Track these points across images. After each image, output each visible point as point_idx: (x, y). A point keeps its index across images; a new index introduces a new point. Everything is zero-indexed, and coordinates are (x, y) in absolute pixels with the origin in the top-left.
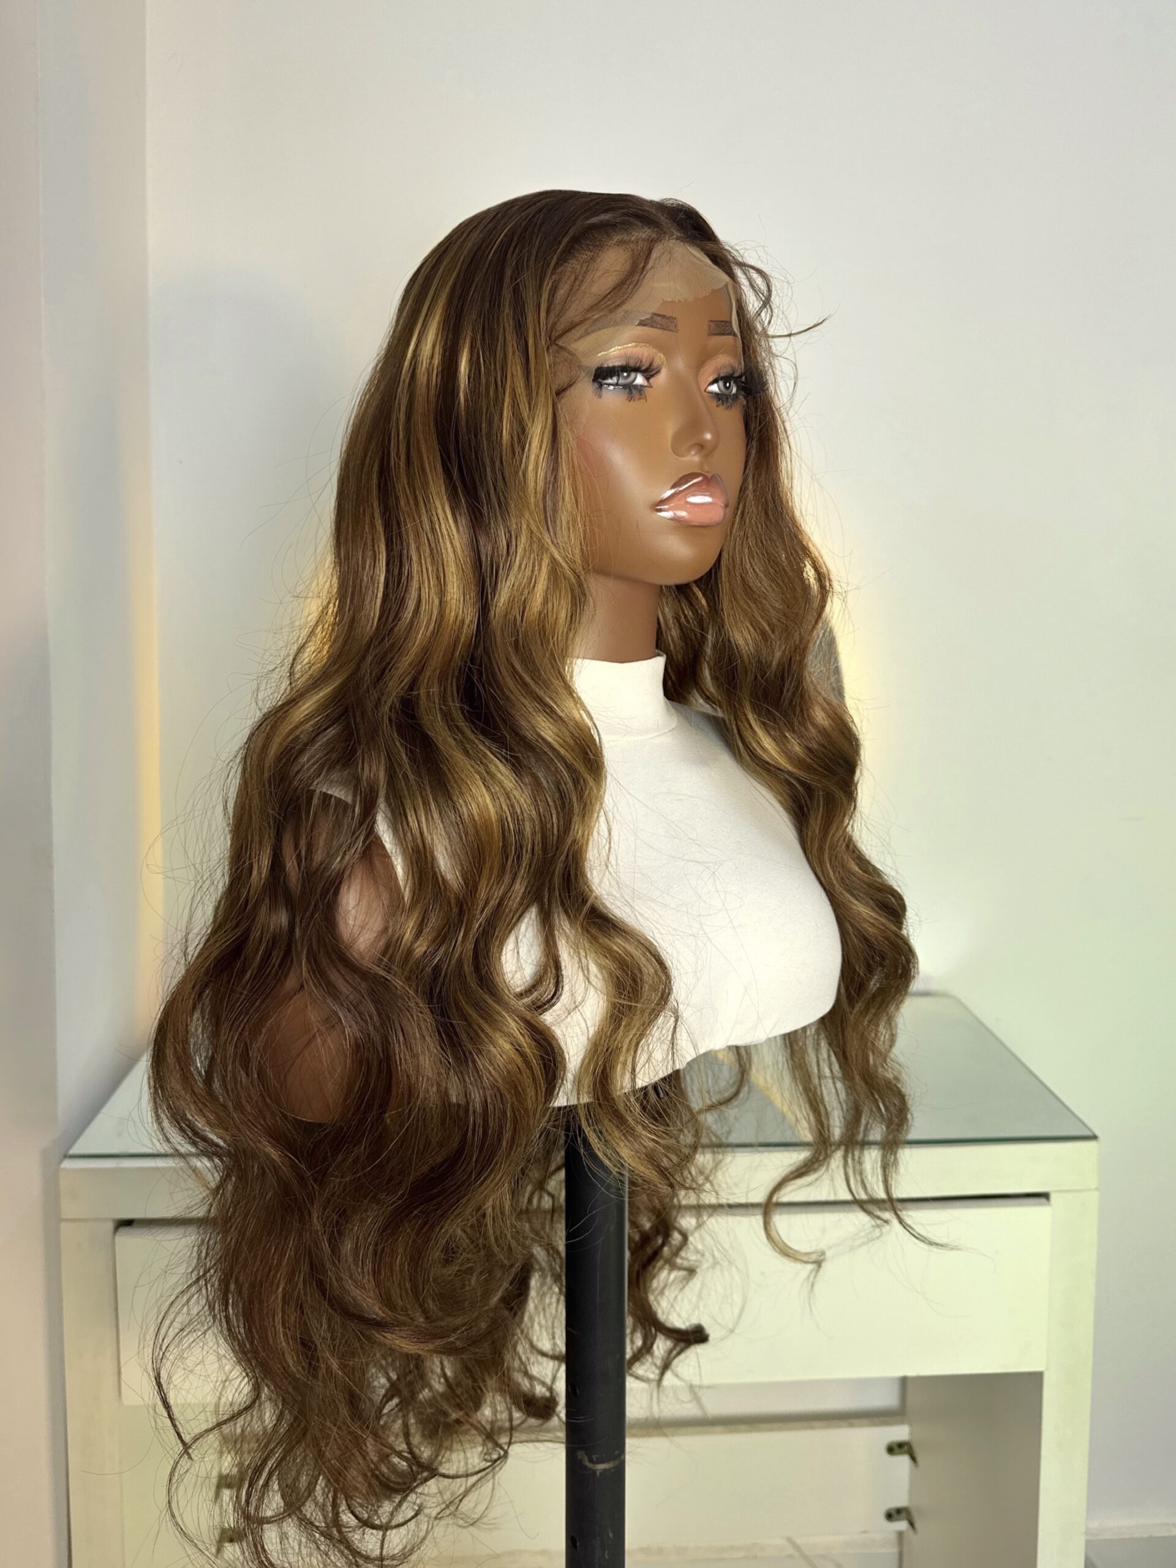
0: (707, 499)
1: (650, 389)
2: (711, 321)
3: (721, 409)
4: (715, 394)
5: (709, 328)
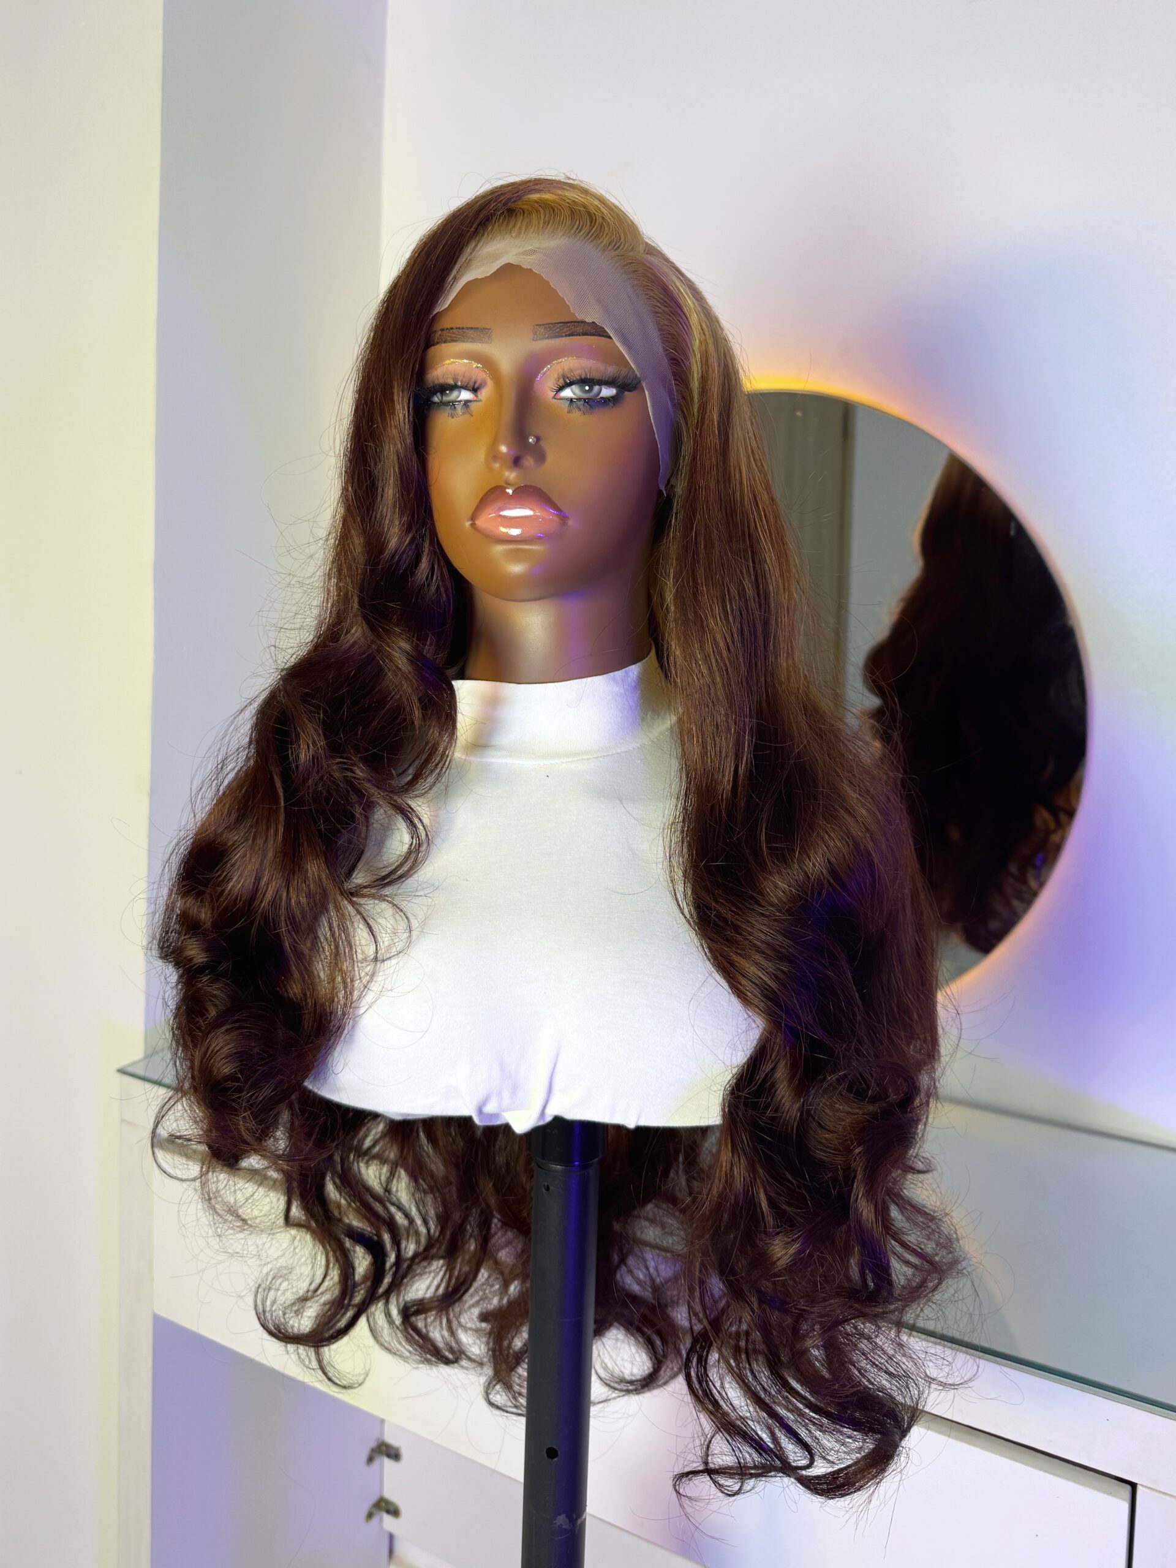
0: (527, 512)
1: (475, 403)
2: (537, 325)
3: (577, 415)
4: (566, 399)
5: (535, 333)
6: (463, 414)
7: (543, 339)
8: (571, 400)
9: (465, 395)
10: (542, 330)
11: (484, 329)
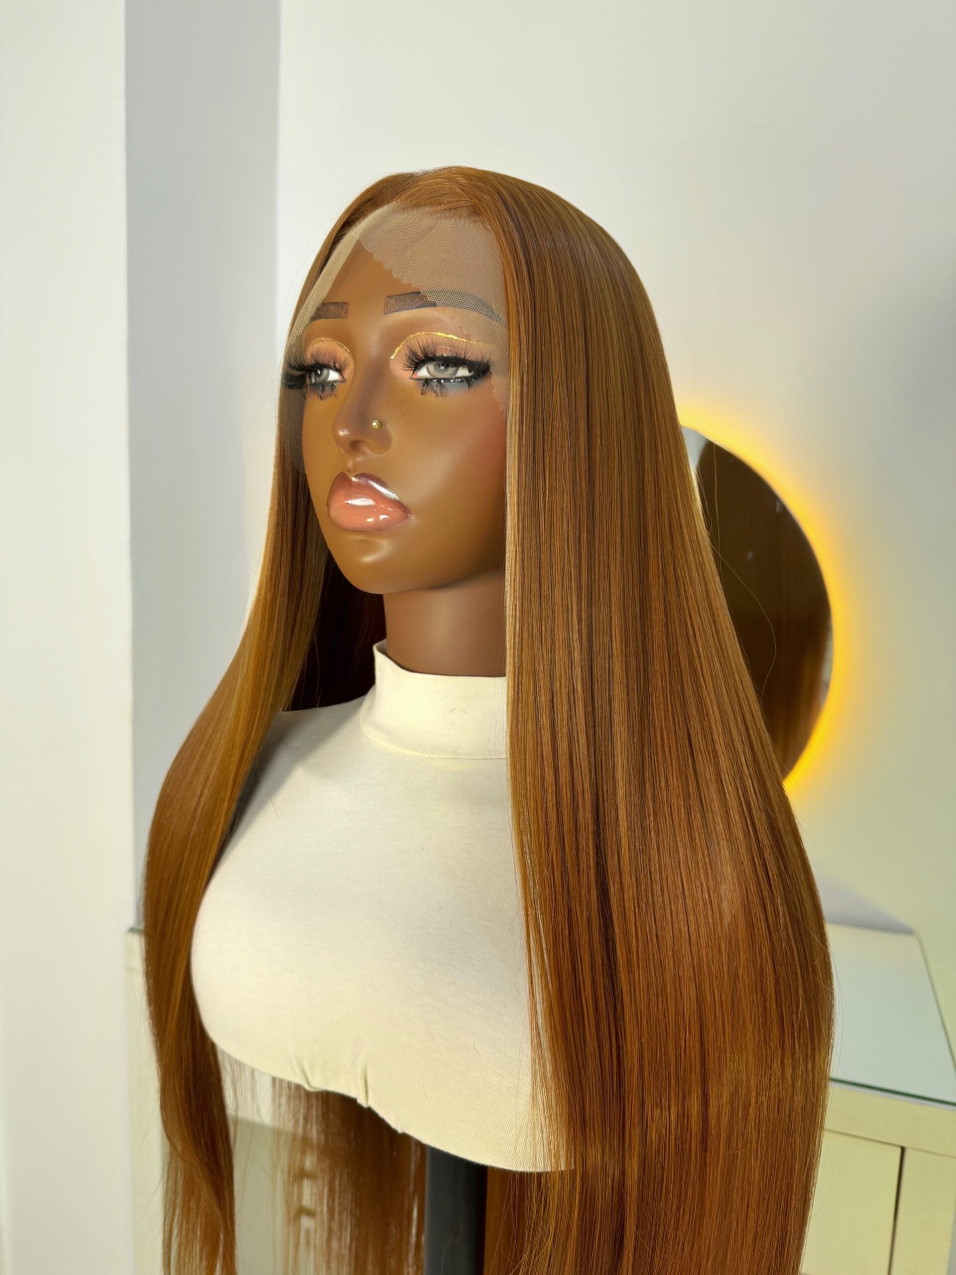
1: (342, 384)
2: (388, 297)
3: (430, 397)
4: (422, 379)
5: (386, 306)
6: (330, 395)
7: (393, 312)
8: (427, 381)
9: (333, 376)
10: (394, 302)
11: (344, 303)
